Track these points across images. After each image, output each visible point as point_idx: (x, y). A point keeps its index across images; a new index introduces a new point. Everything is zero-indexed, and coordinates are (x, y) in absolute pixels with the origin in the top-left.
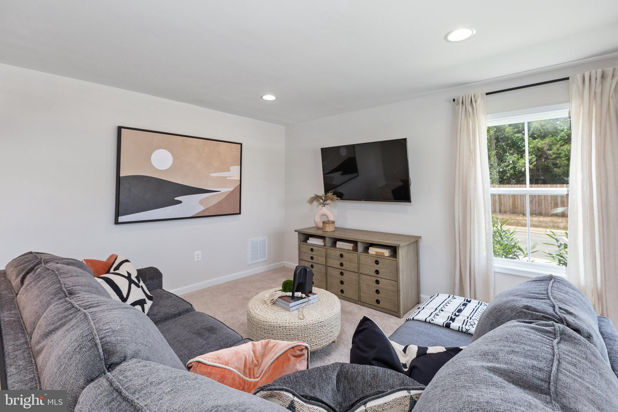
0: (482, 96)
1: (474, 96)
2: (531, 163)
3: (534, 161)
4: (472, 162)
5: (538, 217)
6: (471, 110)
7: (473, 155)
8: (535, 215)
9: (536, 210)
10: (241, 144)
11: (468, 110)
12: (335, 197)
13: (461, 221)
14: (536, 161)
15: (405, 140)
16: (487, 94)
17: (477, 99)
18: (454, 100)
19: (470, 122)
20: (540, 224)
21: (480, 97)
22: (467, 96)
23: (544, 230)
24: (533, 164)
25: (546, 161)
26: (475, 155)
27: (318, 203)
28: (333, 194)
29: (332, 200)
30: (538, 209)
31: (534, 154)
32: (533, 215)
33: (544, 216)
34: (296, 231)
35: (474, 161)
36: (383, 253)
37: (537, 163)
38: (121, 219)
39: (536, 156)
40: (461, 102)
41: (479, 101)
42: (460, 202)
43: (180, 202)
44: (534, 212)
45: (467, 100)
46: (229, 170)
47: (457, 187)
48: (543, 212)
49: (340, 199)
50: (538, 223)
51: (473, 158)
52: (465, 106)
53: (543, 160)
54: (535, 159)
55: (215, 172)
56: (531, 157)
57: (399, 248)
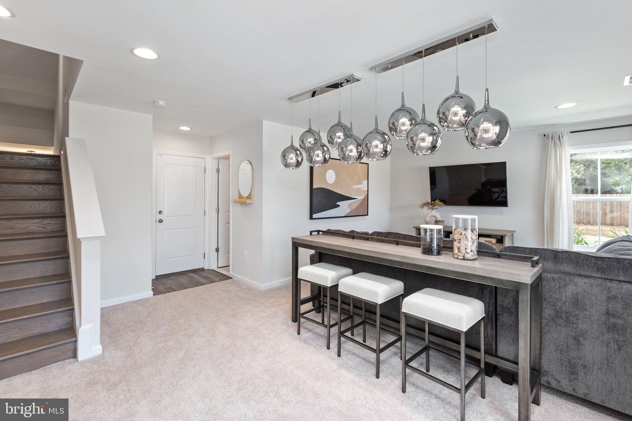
0: (567, 133)
1: (561, 133)
2: (578, 172)
3: (582, 171)
4: (558, 179)
5: (586, 226)
6: (558, 143)
7: (560, 174)
8: (583, 224)
9: (583, 219)
10: (368, 164)
11: (557, 143)
12: (441, 203)
13: (549, 219)
14: (584, 171)
15: (505, 162)
16: (571, 132)
17: (564, 135)
18: (545, 135)
19: (557, 152)
20: (589, 232)
21: (566, 135)
22: (556, 133)
23: (593, 237)
24: (581, 173)
25: (594, 171)
26: (561, 174)
27: (427, 208)
28: (440, 201)
29: (440, 206)
30: (586, 219)
31: (582, 164)
32: (581, 224)
33: (592, 225)
34: (414, 227)
35: (560, 178)
36: (491, 241)
37: (585, 173)
38: (315, 216)
39: (584, 165)
40: (551, 137)
41: (565, 137)
42: (548, 207)
43: (339, 206)
44: (582, 221)
45: (556, 136)
46: (362, 184)
47: (546, 196)
48: (591, 220)
49: (445, 205)
50: (587, 231)
51: (560, 176)
52: (554, 140)
53: (592, 170)
54: (583, 169)
55: (355, 185)
56: (579, 166)
57: (505, 237)
